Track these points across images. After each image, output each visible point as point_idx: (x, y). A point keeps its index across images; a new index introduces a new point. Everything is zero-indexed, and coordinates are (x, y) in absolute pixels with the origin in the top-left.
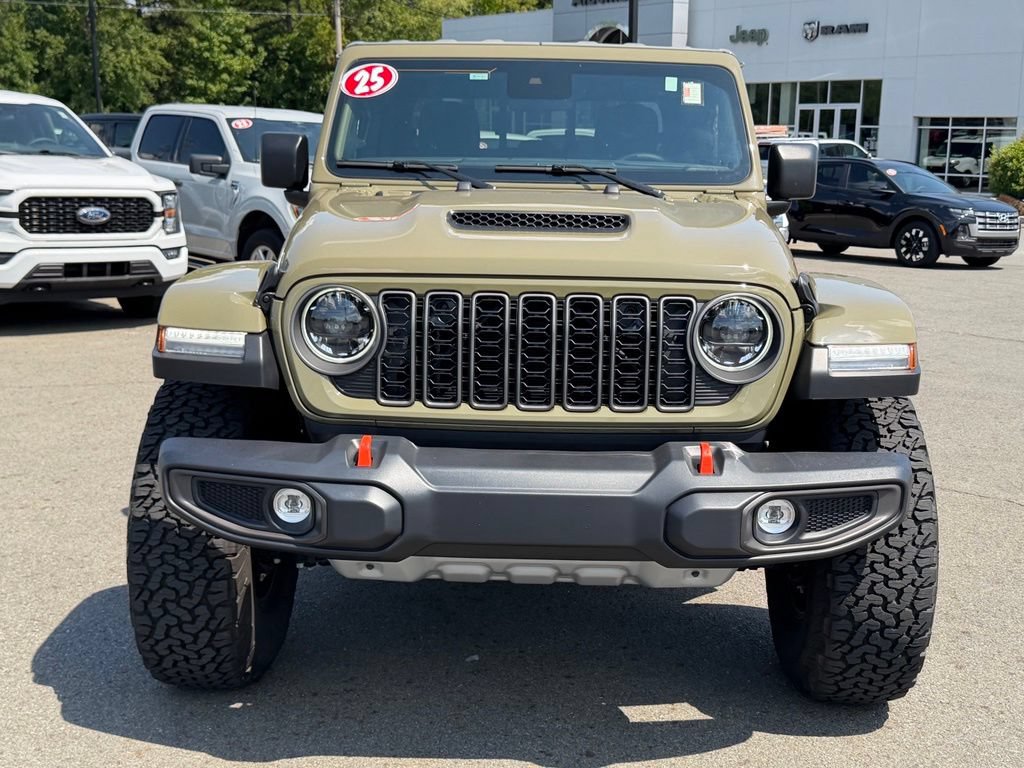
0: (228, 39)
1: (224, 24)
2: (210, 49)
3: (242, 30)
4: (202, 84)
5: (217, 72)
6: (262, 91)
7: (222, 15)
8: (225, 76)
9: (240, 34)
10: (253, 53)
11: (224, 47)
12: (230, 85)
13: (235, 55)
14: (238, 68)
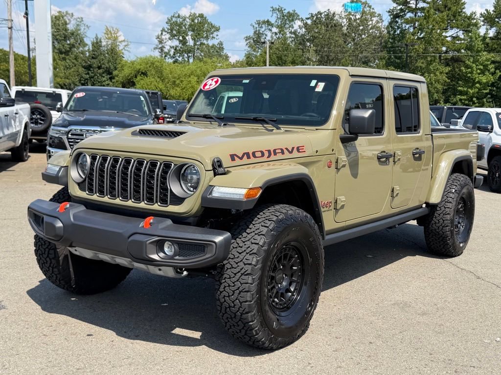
0: (482, 67)
1: (480, 60)
2: (471, 73)
3: (489, 63)
4: (465, 89)
5: (474, 83)
6: (497, 92)
7: (480, 56)
8: (478, 85)
9: (488, 64)
10: (493, 74)
11: (479, 71)
12: (480, 89)
13: (484, 75)
14: (484, 81)
